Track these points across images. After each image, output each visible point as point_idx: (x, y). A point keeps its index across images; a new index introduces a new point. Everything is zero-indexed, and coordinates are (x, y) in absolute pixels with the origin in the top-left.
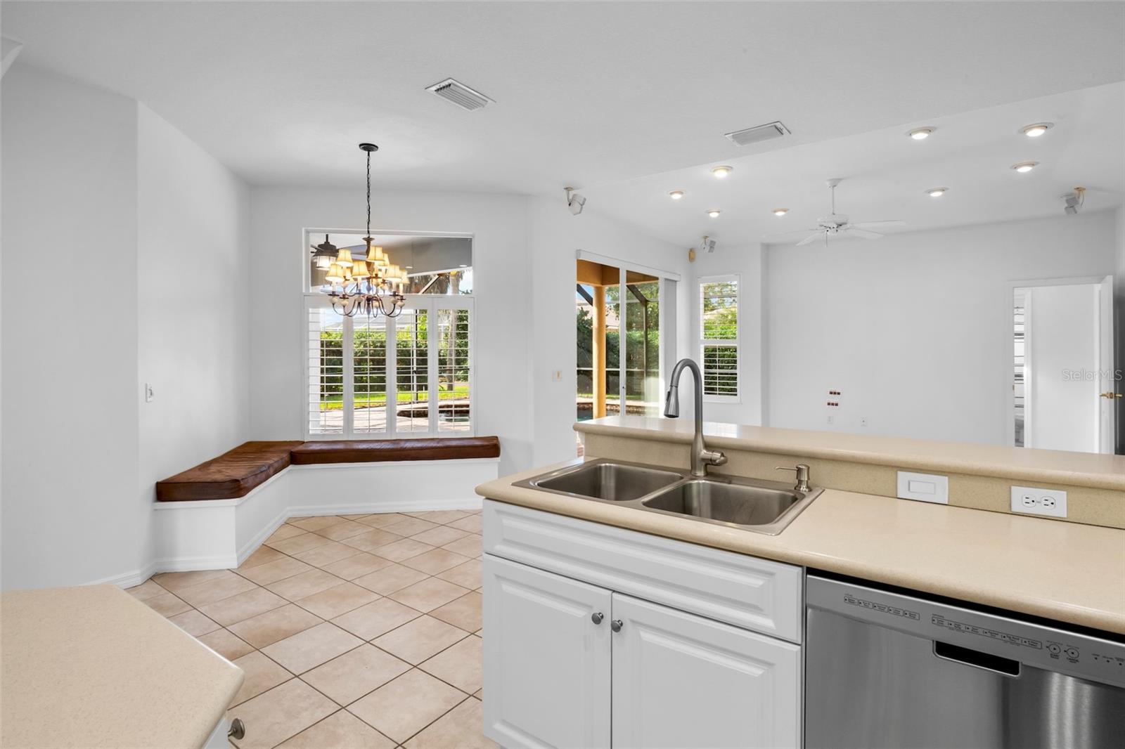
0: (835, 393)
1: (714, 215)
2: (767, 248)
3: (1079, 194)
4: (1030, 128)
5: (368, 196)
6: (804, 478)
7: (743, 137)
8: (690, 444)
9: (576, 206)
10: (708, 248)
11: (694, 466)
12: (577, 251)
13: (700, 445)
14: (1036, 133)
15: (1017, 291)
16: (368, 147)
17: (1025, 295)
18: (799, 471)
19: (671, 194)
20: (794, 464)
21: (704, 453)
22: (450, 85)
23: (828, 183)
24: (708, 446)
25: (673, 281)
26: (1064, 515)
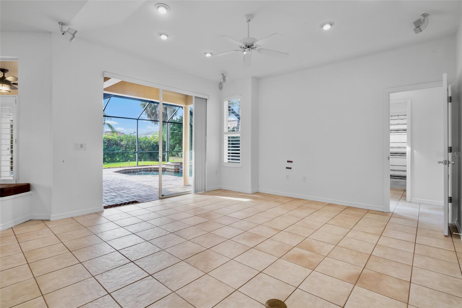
0: (290, 162)
2: (258, 80)
3: (424, 19)
23: (244, 18)
25: (202, 98)
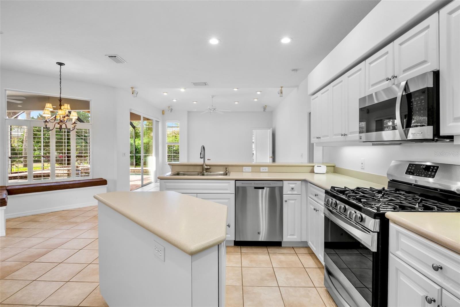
0: (209, 160)
1: (175, 101)
2: (189, 112)
3: (266, 107)
4: (258, 91)
5: (60, 83)
6: (227, 170)
7: (196, 84)
8: (202, 166)
9: (135, 94)
10: (170, 111)
11: (203, 170)
12: (130, 109)
13: (205, 165)
14: (259, 93)
15: (253, 130)
16: (61, 64)
17: (254, 132)
18: (226, 168)
19: (164, 93)
20: (225, 167)
21: (206, 167)
22: (116, 57)
23: (211, 97)
24: (206, 165)
25: (158, 121)
26: (267, 171)
